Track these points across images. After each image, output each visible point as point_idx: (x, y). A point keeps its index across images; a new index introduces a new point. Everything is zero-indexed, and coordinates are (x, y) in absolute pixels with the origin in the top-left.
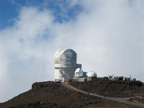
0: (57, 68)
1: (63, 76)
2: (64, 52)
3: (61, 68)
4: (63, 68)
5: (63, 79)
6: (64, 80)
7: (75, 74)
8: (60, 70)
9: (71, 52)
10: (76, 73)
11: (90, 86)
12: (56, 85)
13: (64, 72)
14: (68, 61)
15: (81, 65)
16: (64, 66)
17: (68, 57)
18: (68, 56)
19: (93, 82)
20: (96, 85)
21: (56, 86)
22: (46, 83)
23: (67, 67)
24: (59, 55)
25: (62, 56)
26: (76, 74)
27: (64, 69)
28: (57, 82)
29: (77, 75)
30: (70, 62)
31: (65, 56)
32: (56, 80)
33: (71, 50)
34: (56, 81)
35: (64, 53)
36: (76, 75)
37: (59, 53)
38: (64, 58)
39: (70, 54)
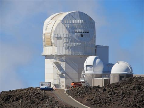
0: (49, 56)
1: (62, 74)
2: (64, 18)
3: (57, 56)
4: (61, 56)
5: (62, 82)
6: (64, 84)
7: (85, 68)
8: (55, 61)
9: (81, 19)
10: (87, 66)
11: (111, 94)
12: (38, 96)
13: (64, 65)
14: (72, 40)
15: (107, 48)
16: (64, 52)
17: (72, 30)
18: (73, 28)
19: (119, 86)
20: (123, 93)
21: (39, 98)
22: (18, 93)
23: (70, 53)
24: (51, 25)
25: (58, 29)
26: (87, 70)
27: (64, 58)
28: (43, 89)
29: (88, 72)
30: (77, 42)
31: (65, 29)
32: (42, 85)
33: (80, 13)
34: (42, 87)
35: (63, 21)
36: (86, 72)
37: (53, 22)
38: (64, 32)
39: (78, 22)
